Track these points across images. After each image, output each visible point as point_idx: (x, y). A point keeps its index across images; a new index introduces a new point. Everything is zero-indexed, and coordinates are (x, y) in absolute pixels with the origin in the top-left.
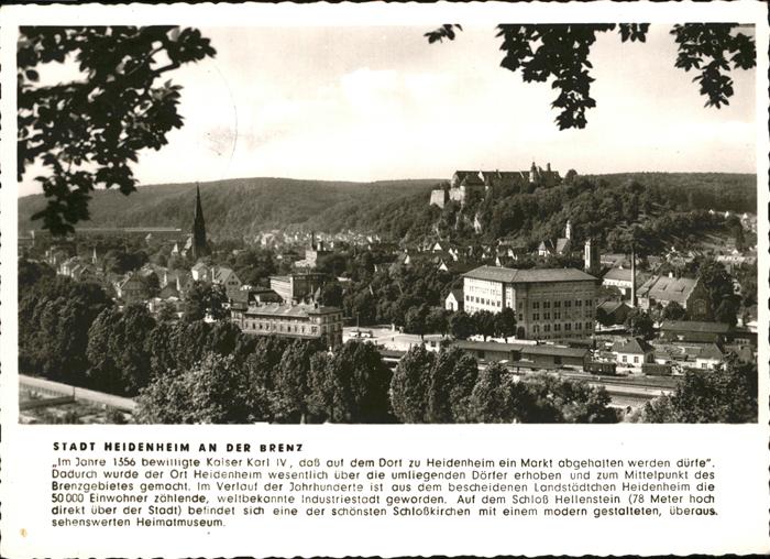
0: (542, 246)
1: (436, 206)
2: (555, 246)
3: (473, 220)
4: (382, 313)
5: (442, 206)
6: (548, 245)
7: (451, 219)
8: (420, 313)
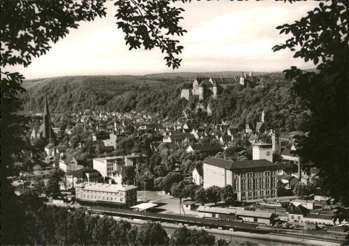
0: (248, 126)
1: (185, 98)
2: (255, 126)
3: (206, 108)
4: (157, 184)
5: (187, 98)
6: (251, 127)
7: (193, 107)
8: (179, 188)
